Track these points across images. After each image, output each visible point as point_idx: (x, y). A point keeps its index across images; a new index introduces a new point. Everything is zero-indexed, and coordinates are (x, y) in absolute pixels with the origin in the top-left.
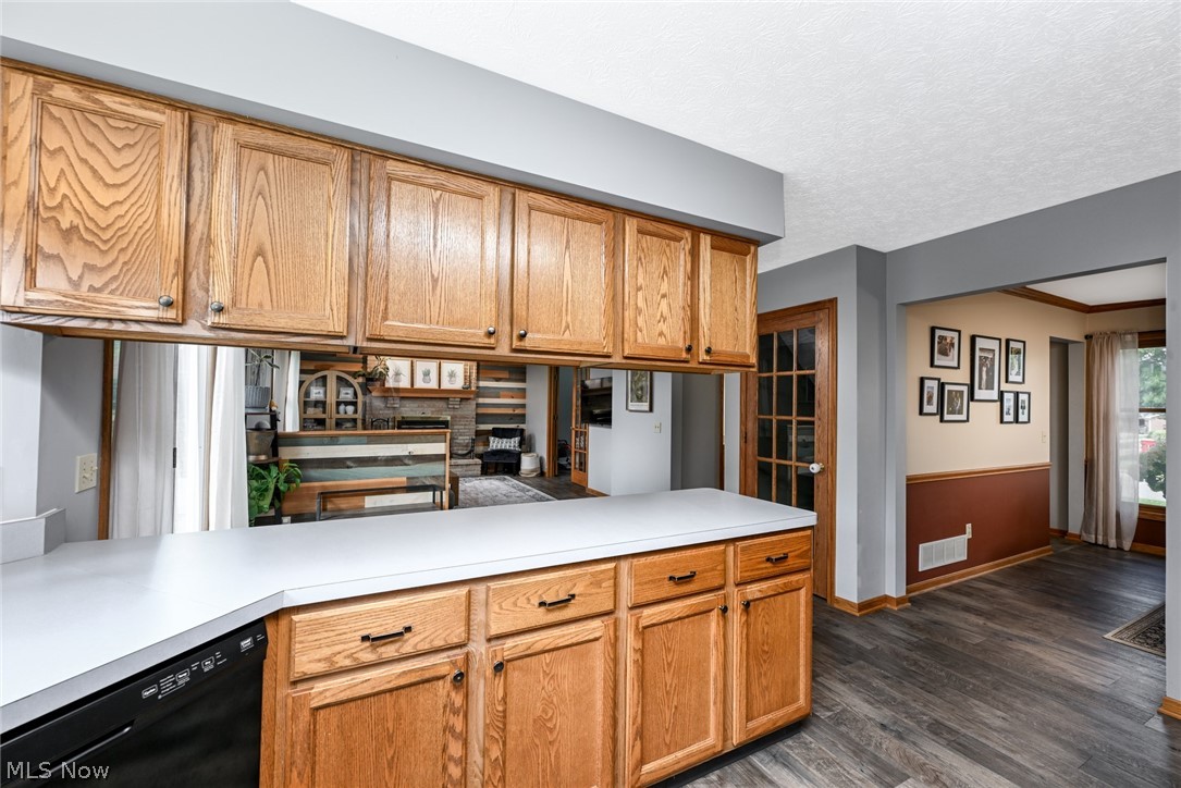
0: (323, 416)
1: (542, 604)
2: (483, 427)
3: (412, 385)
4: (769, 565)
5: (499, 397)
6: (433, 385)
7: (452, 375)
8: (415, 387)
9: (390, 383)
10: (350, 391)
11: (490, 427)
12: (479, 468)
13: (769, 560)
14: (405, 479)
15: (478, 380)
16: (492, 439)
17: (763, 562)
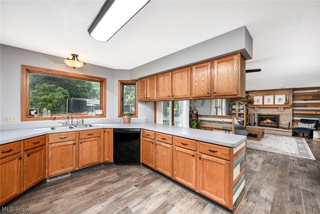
0: (235, 112)
1: (162, 138)
2: (296, 118)
3: (263, 103)
4: (209, 151)
5: (307, 107)
6: (272, 103)
7: (280, 99)
8: (264, 104)
9: (255, 103)
10: (242, 106)
11: (299, 119)
12: (291, 133)
13: (209, 150)
14: (222, 127)
15: (293, 100)
16: (299, 123)
17: (208, 150)
